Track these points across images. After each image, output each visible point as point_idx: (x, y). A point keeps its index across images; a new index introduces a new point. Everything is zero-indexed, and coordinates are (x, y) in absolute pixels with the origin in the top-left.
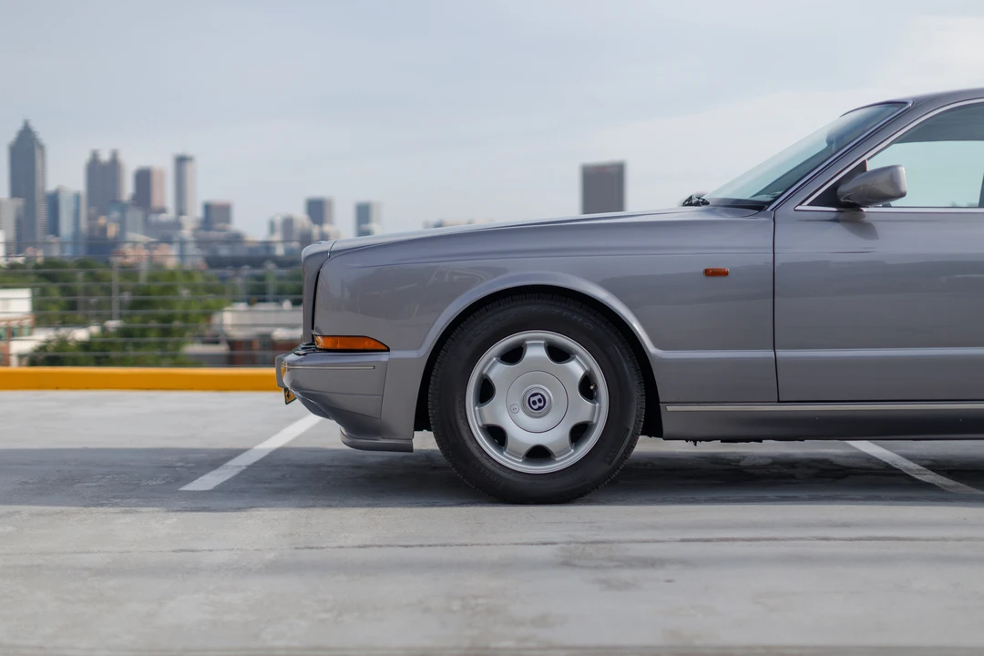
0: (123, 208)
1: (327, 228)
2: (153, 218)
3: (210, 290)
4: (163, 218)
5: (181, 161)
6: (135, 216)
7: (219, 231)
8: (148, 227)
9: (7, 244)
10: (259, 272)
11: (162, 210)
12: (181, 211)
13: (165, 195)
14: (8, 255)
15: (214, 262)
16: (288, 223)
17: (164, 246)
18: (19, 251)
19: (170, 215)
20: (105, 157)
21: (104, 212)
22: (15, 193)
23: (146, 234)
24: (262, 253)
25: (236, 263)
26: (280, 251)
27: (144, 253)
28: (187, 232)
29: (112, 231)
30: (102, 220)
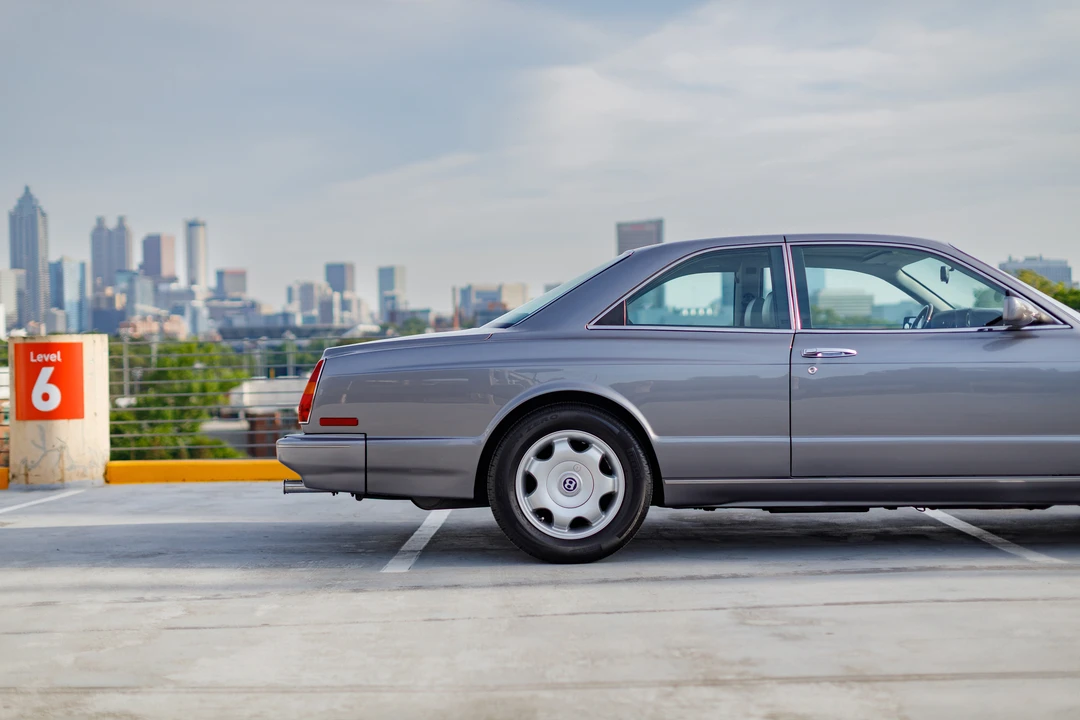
0: (132, 277)
1: (348, 295)
2: (163, 287)
3: (227, 363)
4: (174, 287)
5: (192, 225)
6: (144, 285)
7: (233, 300)
8: (159, 298)
9: (8, 318)
10: (277, 342)
11: (174, 279)
12: (192, 281)
13: (175, 263)
14: (8, 329)
15: (228, 333)
16: (307, 289)
17: (176, 317)
18: (19, 326)
19: (182, 284)
20: (111, 224)
21: (112, 283)
22: (15, 265)
23: (156, 305)
24: (280, 323)
25: (253, 334)
26: (299, 321)
27: (155, 327)
28: (199, 303)
29: (120, 301)
30: (109, 291)
